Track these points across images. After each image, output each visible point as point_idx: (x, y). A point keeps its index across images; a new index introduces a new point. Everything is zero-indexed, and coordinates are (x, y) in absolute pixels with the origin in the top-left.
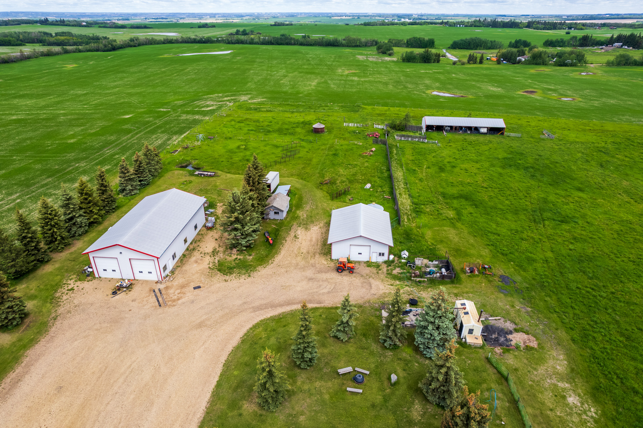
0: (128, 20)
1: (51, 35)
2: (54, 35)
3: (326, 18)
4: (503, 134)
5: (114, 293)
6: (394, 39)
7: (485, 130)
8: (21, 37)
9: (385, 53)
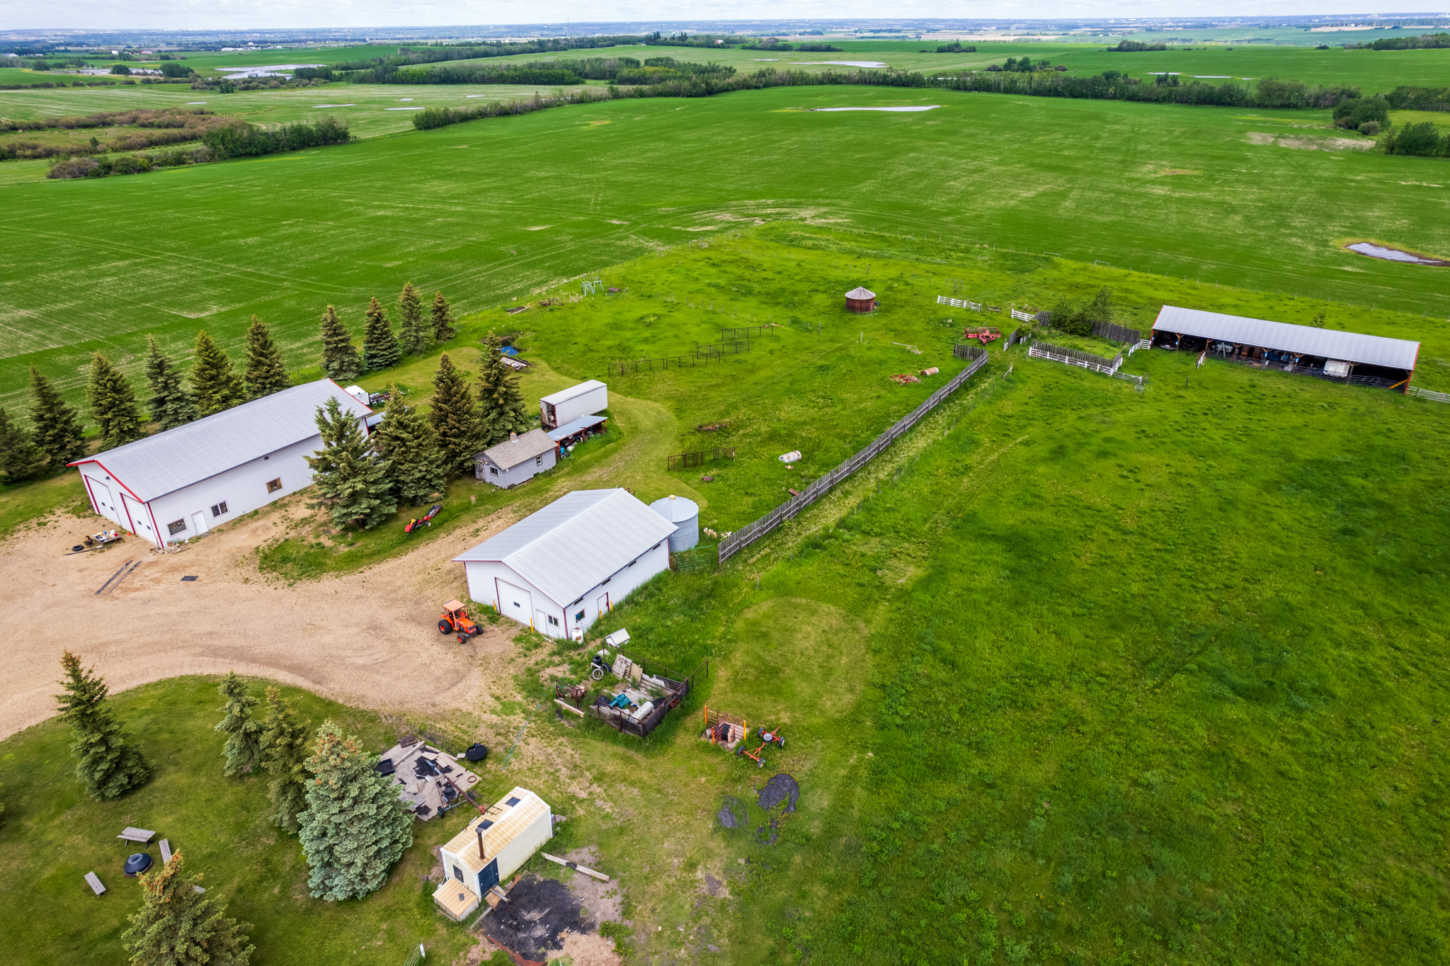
0: (821, 33)
1: (637, 64)
2: (642, 63)
3: (1295, 30)
4: (1402, 389)
5: (78, 549)
6: (1415, 89)
7: (1341, 370)
8: (588, 67)
9: (1356, 128)
